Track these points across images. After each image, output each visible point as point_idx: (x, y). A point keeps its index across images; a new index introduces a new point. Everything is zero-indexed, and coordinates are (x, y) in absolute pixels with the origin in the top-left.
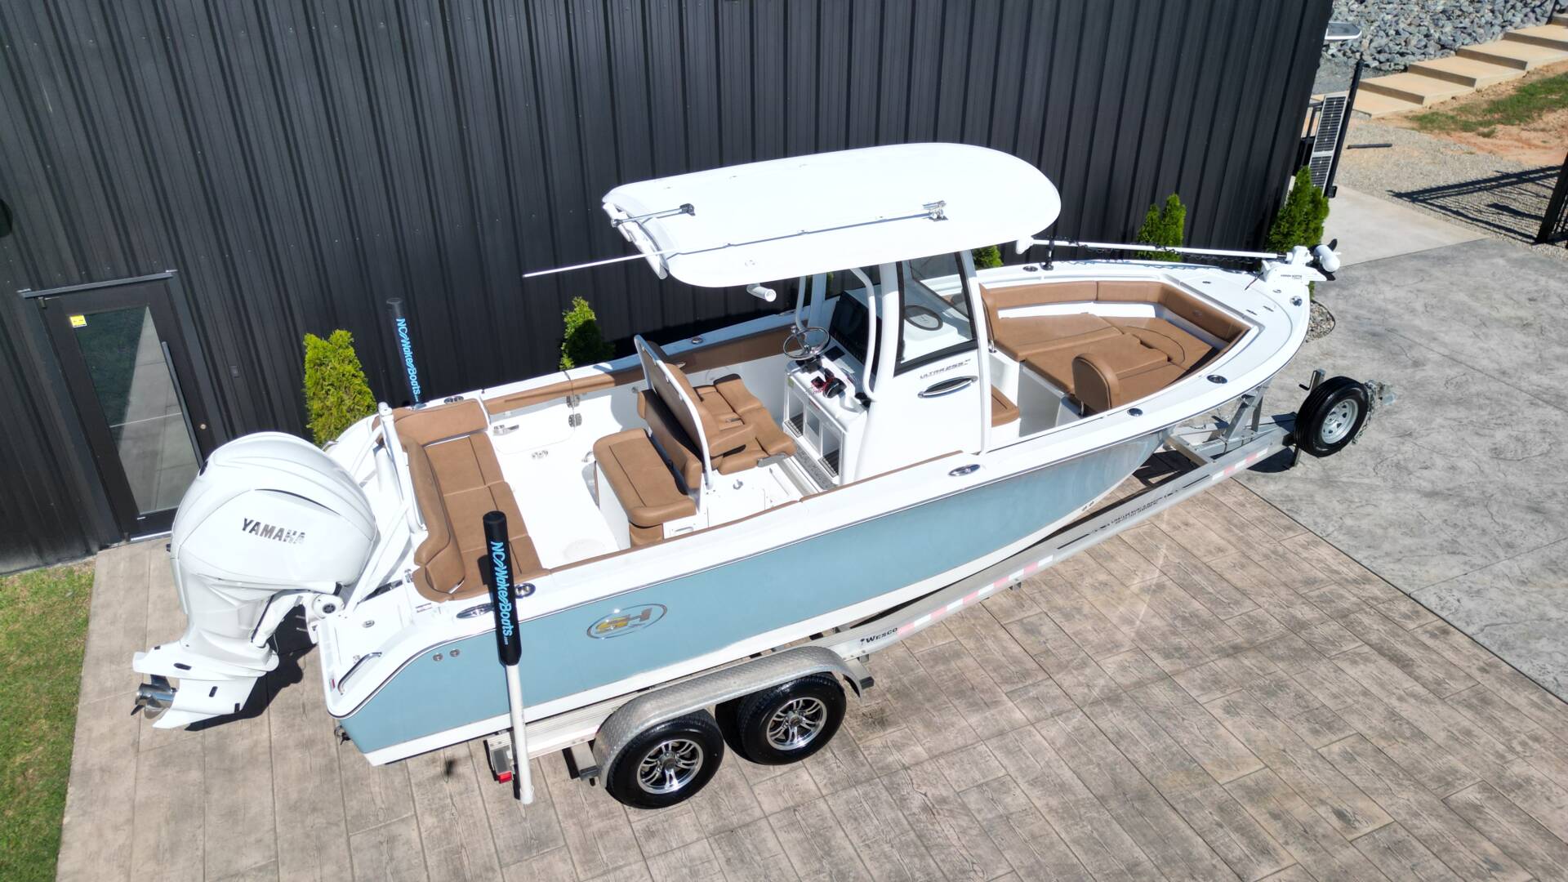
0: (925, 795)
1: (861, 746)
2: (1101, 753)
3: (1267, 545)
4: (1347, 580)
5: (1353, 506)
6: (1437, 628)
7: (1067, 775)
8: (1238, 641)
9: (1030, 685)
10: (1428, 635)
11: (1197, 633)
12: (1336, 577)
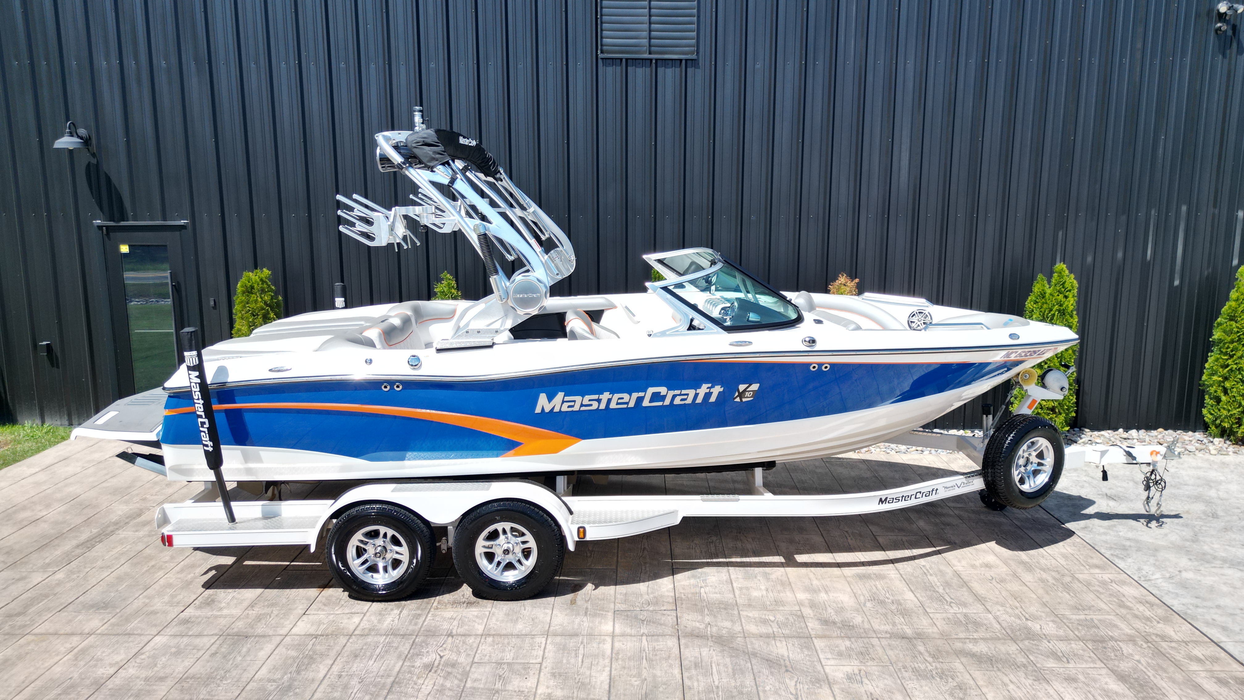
0: (441, 657)
1: (431, 613)
2: (658, 673)
3: (1054, 574)
4: (1136, 616)
5: (1207, 565)
7: (604, 677)
8: (930, 631)
9: (648, 610)
10: (1214, 680)
11: (885, 615)
12: (1124, 611)
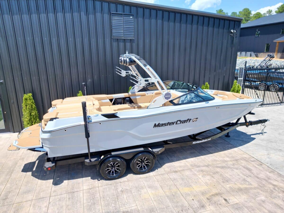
0: (123, 188)
2: (169, 183)
6: (259, 164)
7: (159, 186)
8: (210, 163)
10: (257, 165)
